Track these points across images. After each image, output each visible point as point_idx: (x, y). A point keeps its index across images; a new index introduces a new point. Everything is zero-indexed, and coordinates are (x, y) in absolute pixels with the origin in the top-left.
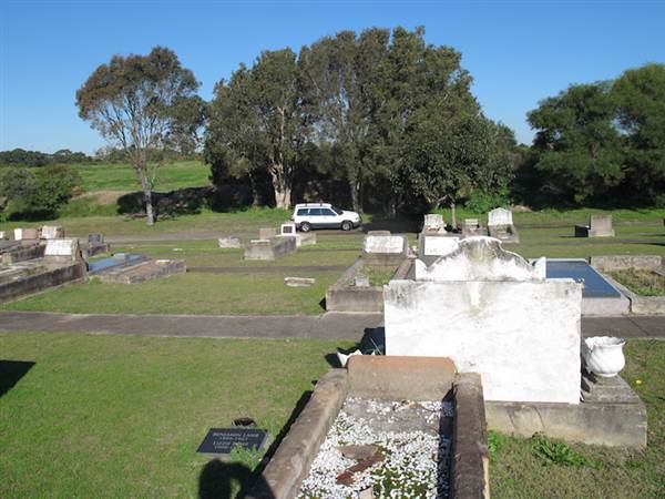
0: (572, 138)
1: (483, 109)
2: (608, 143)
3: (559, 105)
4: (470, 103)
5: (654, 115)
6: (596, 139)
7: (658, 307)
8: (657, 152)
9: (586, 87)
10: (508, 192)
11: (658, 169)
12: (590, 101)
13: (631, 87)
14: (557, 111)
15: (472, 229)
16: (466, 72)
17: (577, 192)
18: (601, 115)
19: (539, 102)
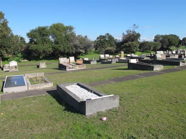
0: (38, 41)
1: (12, 31)
2: (48, 42)
3: (35, 32)
4: (8, 29)
5: (59, 36)
6: (45, 41)
7: (36, 87)
8: (60, 45)
9: (43, 27)
10: (21, 56)
11: (60, 49)
12: (43, 31)
13: (54, 28)
14: (35, 33)
15: (7, 67)
16: (6, 20)
17: (40, 56)
18: (46, 35)
19: (30, 31)
